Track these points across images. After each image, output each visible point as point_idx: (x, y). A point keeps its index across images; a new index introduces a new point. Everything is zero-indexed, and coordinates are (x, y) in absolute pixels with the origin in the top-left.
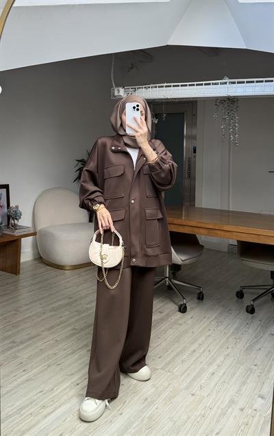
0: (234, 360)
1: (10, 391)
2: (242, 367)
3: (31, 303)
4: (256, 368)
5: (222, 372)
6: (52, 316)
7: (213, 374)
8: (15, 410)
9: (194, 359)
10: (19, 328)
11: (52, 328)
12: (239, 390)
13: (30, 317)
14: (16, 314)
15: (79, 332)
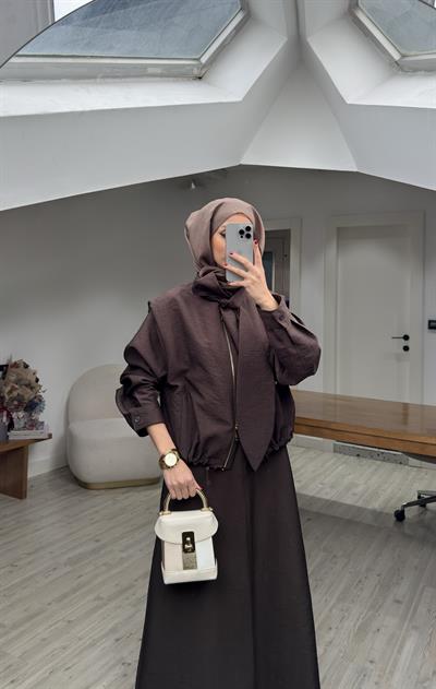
0: (341, 651)
2: (351, 666)
3: (37, 551)
4: (371, 667)
6: (66, 574)
11: (65, 596)
13: (31, 577)
14: (11, 572)
15: (105, 605)
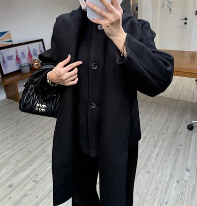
0: (168, 142)
1: (42, 178)
2: (173, 148)
4: (181, 148)
5: (163, 152)
7: (158, 155)
8: (46, 194)
9: (145, 144)
10: (46, 129)
12: (174, 166)
